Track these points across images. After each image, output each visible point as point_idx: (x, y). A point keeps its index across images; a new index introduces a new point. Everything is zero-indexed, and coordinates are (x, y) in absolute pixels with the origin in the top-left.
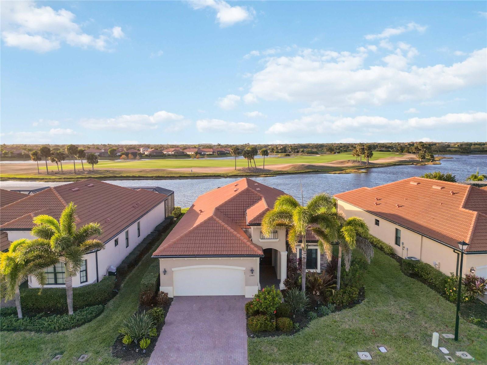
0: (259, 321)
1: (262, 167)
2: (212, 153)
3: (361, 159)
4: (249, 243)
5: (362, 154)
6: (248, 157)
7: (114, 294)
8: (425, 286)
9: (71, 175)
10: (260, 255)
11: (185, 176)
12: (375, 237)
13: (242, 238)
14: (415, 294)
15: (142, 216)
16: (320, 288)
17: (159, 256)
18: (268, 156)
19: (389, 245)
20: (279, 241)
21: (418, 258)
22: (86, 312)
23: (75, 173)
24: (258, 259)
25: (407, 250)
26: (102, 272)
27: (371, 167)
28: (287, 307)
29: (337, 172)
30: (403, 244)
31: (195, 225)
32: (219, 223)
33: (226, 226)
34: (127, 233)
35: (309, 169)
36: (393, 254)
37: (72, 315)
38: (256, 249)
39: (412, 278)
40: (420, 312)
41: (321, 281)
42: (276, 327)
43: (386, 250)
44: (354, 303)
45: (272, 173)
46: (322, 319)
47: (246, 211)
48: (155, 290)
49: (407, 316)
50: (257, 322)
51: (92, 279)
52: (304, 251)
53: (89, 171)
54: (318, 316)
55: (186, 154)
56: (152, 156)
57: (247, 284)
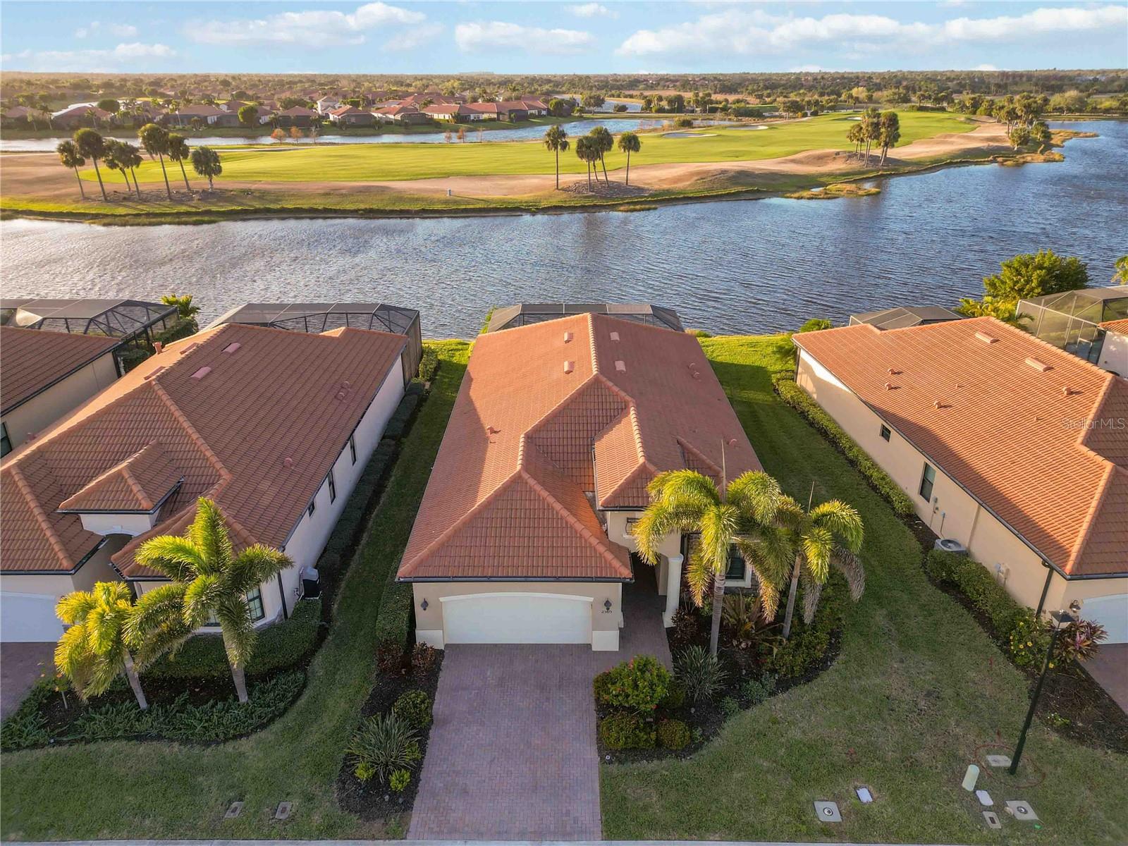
1: (622, 179)
2: (495, 116)
3: (868, 150)
4: (601, 549)
5: (873, 138)
6: (588, 157)
7: (322, 634)
8: (969, 618)
9: (162, 203)
10: (623, 578)
11: (434, 207)
13: (587, 534)
14: (945, 640)
15: (359, 423)
17: (408, 578)
18: (638, 150)
19: (906, 492)
21: (964, 540)
22: (272, 694)
24: (619, 586)
25: (943, 519)
27: (891, 174)
28: (679, 691)
29: (805, 193)
30: (936, 500)
32: (535, 491)
33: (551, 500)
34: (331, 480)
35: (737, 184)
36: (911, 518)
37: (248, 704)
38: (616, 563)
39: (943, 591)
40: (951, 692)
42: (657, 740)
43: (897, 505)
44: (817, 669)
45: (648, 196)
46: (749, 714)
47: (593, 444)
48: (406, 640)
49: (922, 704)
51: (273, 611)
53: (204, 191)
54: (740, 706)
55: (432, 119)
56: (348, 127)
57: (597, 625)
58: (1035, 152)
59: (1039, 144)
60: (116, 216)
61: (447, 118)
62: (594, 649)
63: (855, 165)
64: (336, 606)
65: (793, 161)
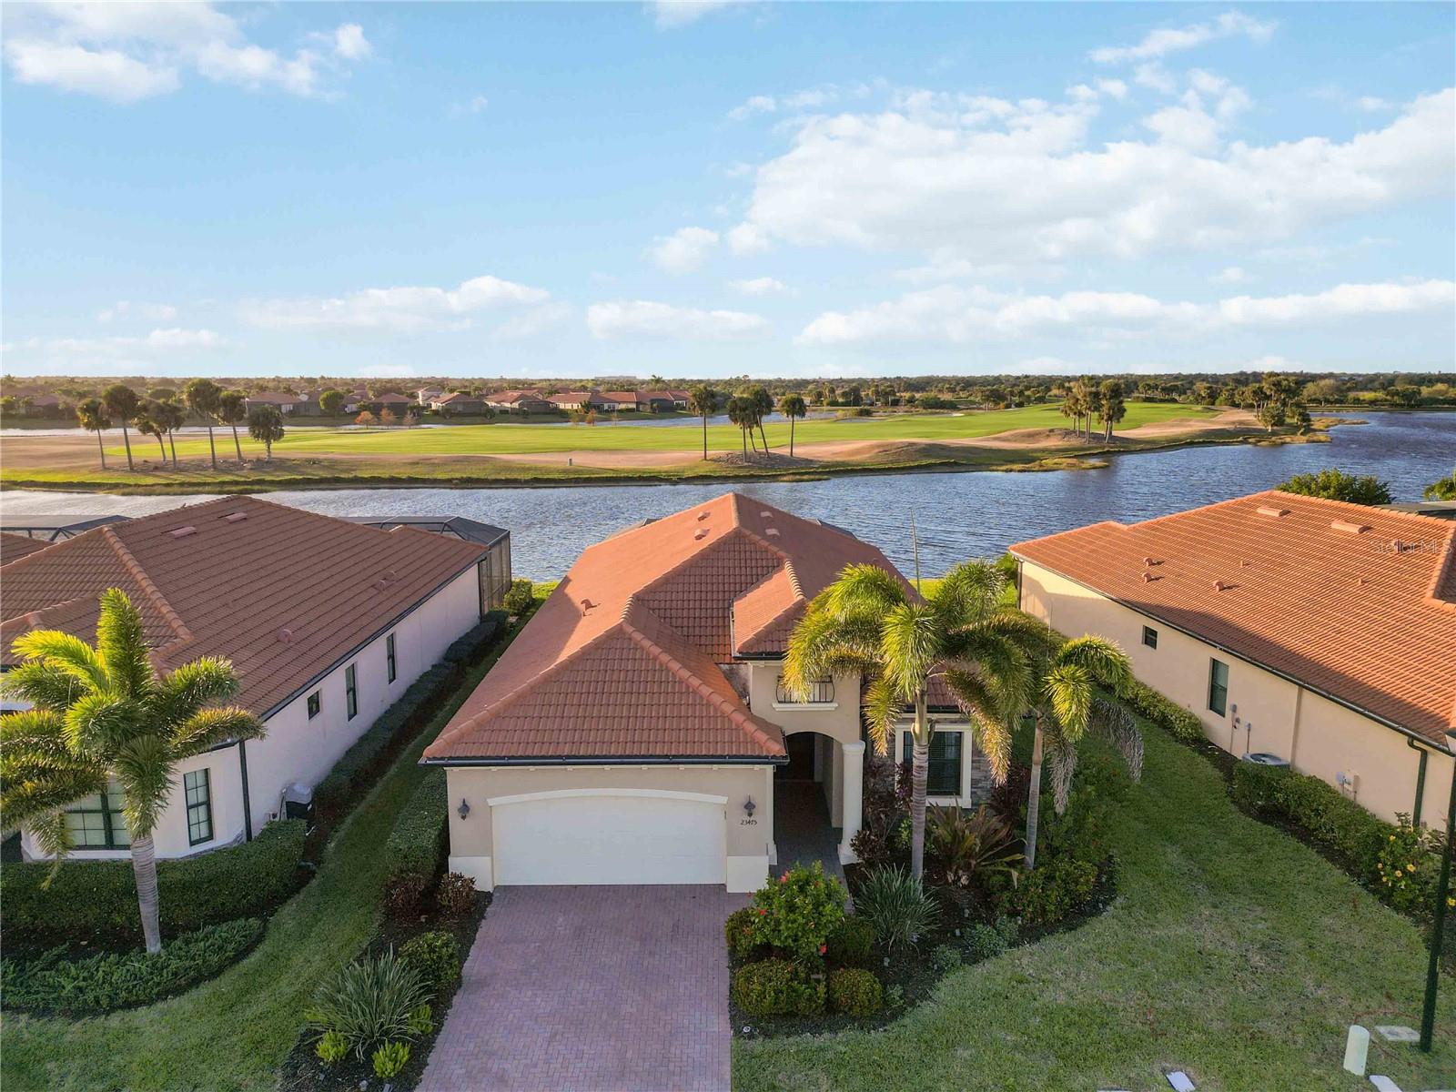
0: (770, 981)
1: (786, 451)
2: (634, 406)
3: (1088, 426)
4: (739, 717)
5: (1093, 411)
6: (743, 420)
7: (302, 878)
8: (1312, 853)
9: (202, 473)
10: (774, 757)
11: (550, 477)
12: (1142, 684)
13: (717, 699)
14: (1279, 879)
15: (401, 616)
16: (970, 864)
17: (442, 759)
18: (803, 415)
19: (1189, 710)
20: (836, 708)
21: (1285, 756)
22: (202, 943)
23: (215, 466)
24: (770, 769)
25: (1249, 730)
26: (265, 804)
27: (1119, 451)
28: (863, 931)
29: (1015, 467)
30: (1234, 709)
31: (564, 655)
32: (642, 648)
33: (665, 658)
34: (352, 673)
35: (929, 456)
36: (1200, 742)
37: (159, 956)
38: (762, 737)
39: (1265, 823)
40: (1300, 943)
41: (973, 840)
42: (828, 1001)
43: (1178, 727)
44: (1083, 913)
45: (818, 468)
46: (979, 971)
47: (731, 605)
48: (431, 868)
49: (1256, 959)
50: (763, 985)
51: (228, 830)
52: (920, 745)
53: (258, 460)
54: (964, 961)
55: (557, 408)
56: (452, 415)
57: (733, 849)
58: (1294, 434)
59: (1298, 428)
60: (139, 486)
61: (575, 407)
62: (728, 891)
63: (1074, 442)
64: (333, 845)
65: (995, 439)
